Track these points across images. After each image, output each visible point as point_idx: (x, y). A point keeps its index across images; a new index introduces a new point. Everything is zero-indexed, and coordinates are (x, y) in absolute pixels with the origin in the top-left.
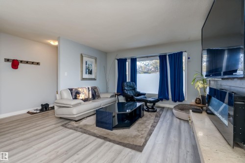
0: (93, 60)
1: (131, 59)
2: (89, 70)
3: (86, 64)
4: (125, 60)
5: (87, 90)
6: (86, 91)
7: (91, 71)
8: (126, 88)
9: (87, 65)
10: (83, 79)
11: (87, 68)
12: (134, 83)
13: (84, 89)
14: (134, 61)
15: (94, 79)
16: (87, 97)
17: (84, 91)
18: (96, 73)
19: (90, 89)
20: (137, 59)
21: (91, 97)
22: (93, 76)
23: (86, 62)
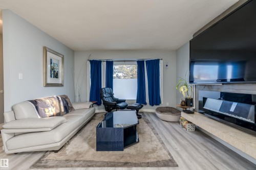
0: (60, 59)
1: (107, 62)
2: (54, 72)
3: (51, 63)
4: (100, 62)
5: (57, 100)
6: (56, 102)
7: (57, 74)
8: (105, 95)
9: (52, 65)
10: (48, 85)
11: (52, 69)
12: (111, 89)
13: (53, 99)
14: (110, 64)
15: (61, 85)
16: (58, 111)
17: (53, 103)
18: (63, 77)
19: (60, 99)
20: (114, 63)
21: (63, 110)
22: (59, 81)
23: (51, 60)
